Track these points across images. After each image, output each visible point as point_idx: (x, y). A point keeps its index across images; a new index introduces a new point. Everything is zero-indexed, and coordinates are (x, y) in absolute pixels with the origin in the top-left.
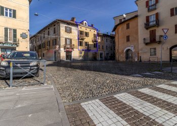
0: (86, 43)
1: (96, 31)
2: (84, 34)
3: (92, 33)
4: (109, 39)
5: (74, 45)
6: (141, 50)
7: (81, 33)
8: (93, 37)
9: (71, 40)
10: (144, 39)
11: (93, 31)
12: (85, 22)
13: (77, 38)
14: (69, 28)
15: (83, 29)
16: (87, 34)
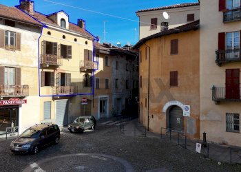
0: (63, 75)
1: (90, 43)
2: (59, 52)
3: (80, 46)
4: (123, 61)
5: (26, 87)
6: (206, 113)
7: (49, 47)
8: (82, 58)
9: (18, 71)
10: (214, 89)
11: (81, 40)
12: (60, 16)
13: (36, 64)
14: (12, 33)
15: (56, 38)
16: (66, 52)
